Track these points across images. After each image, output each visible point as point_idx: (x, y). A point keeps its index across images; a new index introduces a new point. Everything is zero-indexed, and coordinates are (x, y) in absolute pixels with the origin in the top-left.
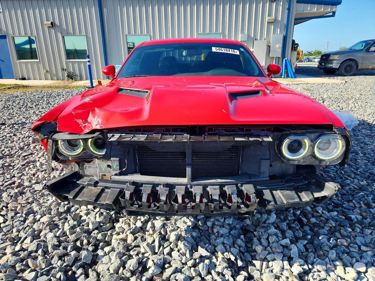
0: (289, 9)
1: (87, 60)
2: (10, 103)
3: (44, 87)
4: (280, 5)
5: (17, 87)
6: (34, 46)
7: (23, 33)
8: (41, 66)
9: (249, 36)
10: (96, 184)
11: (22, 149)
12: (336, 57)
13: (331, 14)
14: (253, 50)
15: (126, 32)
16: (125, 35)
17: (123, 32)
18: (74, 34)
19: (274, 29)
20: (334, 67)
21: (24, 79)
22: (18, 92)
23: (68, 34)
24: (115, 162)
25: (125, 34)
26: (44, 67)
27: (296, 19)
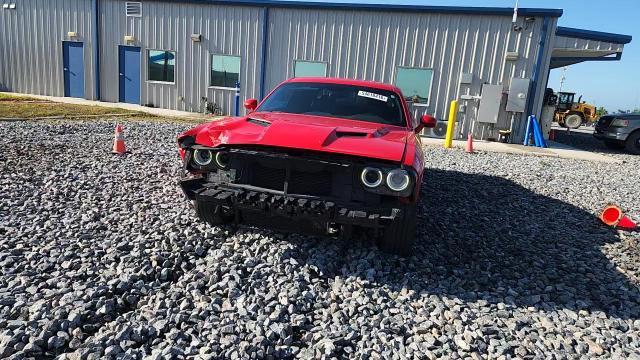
0: (542, 44)
1: (236, 89)
2: (136, 132)
3: (176, 119)
4: (529, 37)
5: (142, 115)
6: (172, 62)
7: (161, 46)
8: (176, 91)
9: (475, 77)
10: (216, 188)
11: (149, 176)
12: (622, 123)
13: (615, 55)
14: (480, 98)
15: (295, 56)
16: (293, 61)
17: (291, 56)
18: (226, 53)
19: (516, 70)
20: (618, 137)
21: (151, 106)
22: (145, 122)
23: (219, 53)
24: (233, 173)
25: (294, 58)
26: (180, 94)
27: (553, 59)
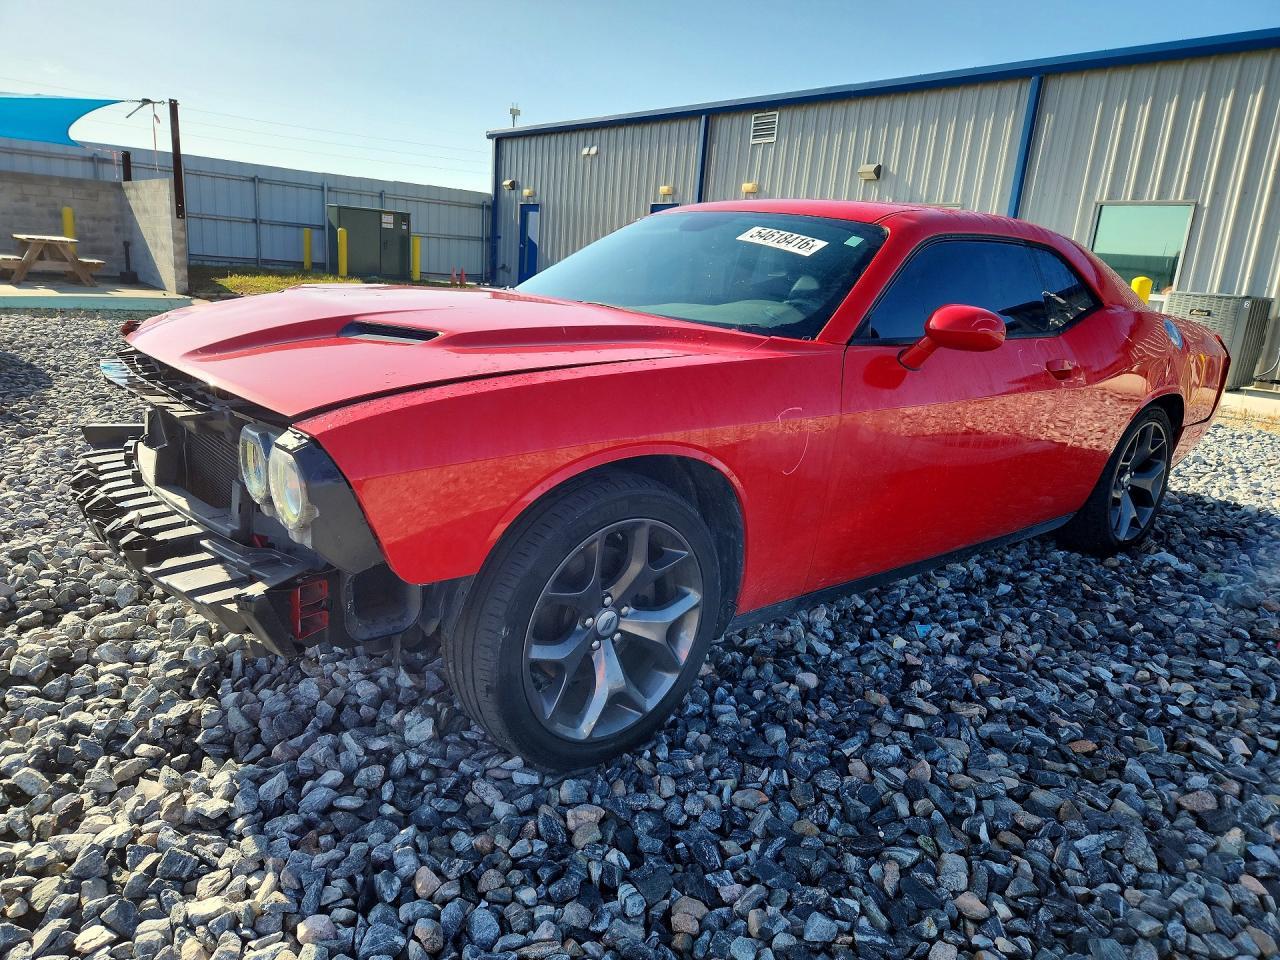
15: (1102, 193)
16: (1094, 205)
17: (1090, 193)
18: (929, 200)
25: (1097, 199)
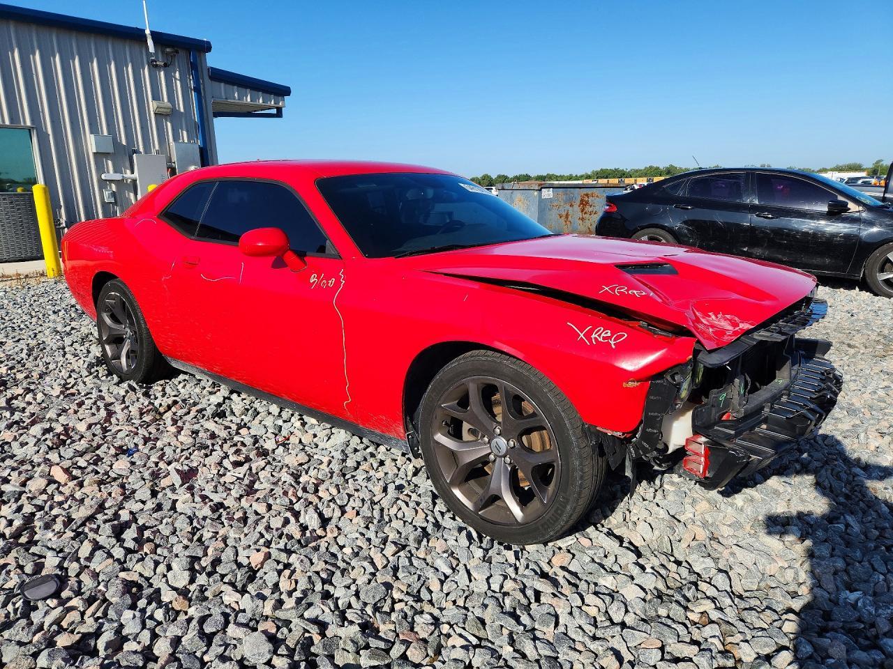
0: (198, 91)
4: (176, 79)
9: (116, 143)
13: (274, 111)
14: (134, 177)
19: (173, 129)
